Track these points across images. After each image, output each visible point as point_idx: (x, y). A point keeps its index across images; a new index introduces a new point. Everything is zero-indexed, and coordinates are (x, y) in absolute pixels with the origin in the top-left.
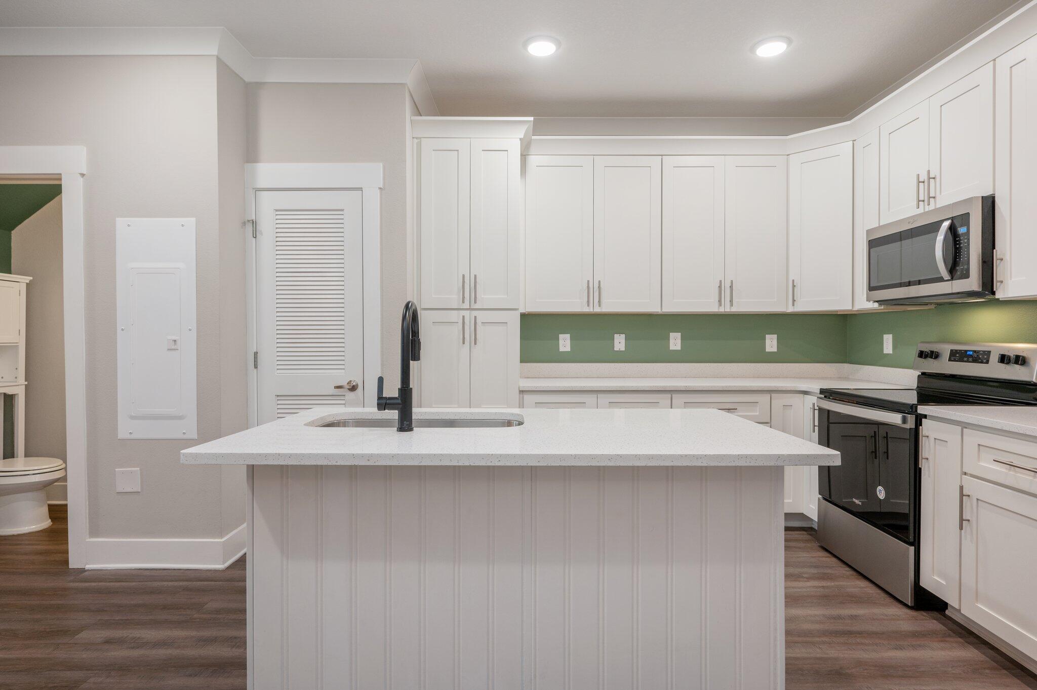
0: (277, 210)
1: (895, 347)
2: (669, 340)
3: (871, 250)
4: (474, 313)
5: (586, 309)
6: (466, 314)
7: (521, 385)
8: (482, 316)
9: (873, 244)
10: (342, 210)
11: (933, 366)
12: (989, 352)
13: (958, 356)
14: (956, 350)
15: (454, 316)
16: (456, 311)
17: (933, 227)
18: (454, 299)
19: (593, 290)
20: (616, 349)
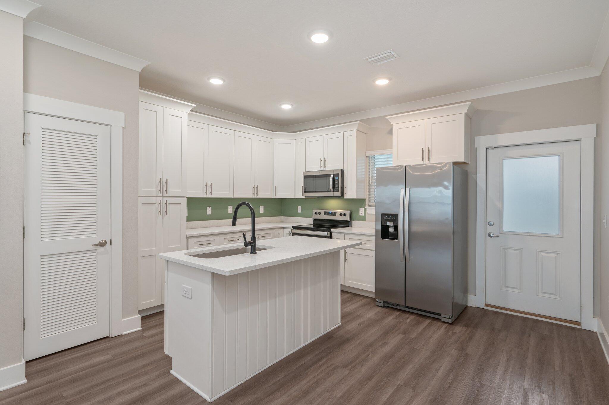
0: (43, 128)
1: (302, 210)
2: (228, 209)
3: (305, 179)
4: (166, 199)
5: (205, 196)
6: (161, 198)
7: (187, 234)
8: (170, 200)
9: (305, 177)
10: (96, 136)
11: (318, 217)
12: (336, 212)
13: (326, 214)
14: (326, 212)
15: (153, 200)
16: (155, 198)
17: (329, 176)
18: (154, 191)
19: (208, 187)
20: (208, 214)
